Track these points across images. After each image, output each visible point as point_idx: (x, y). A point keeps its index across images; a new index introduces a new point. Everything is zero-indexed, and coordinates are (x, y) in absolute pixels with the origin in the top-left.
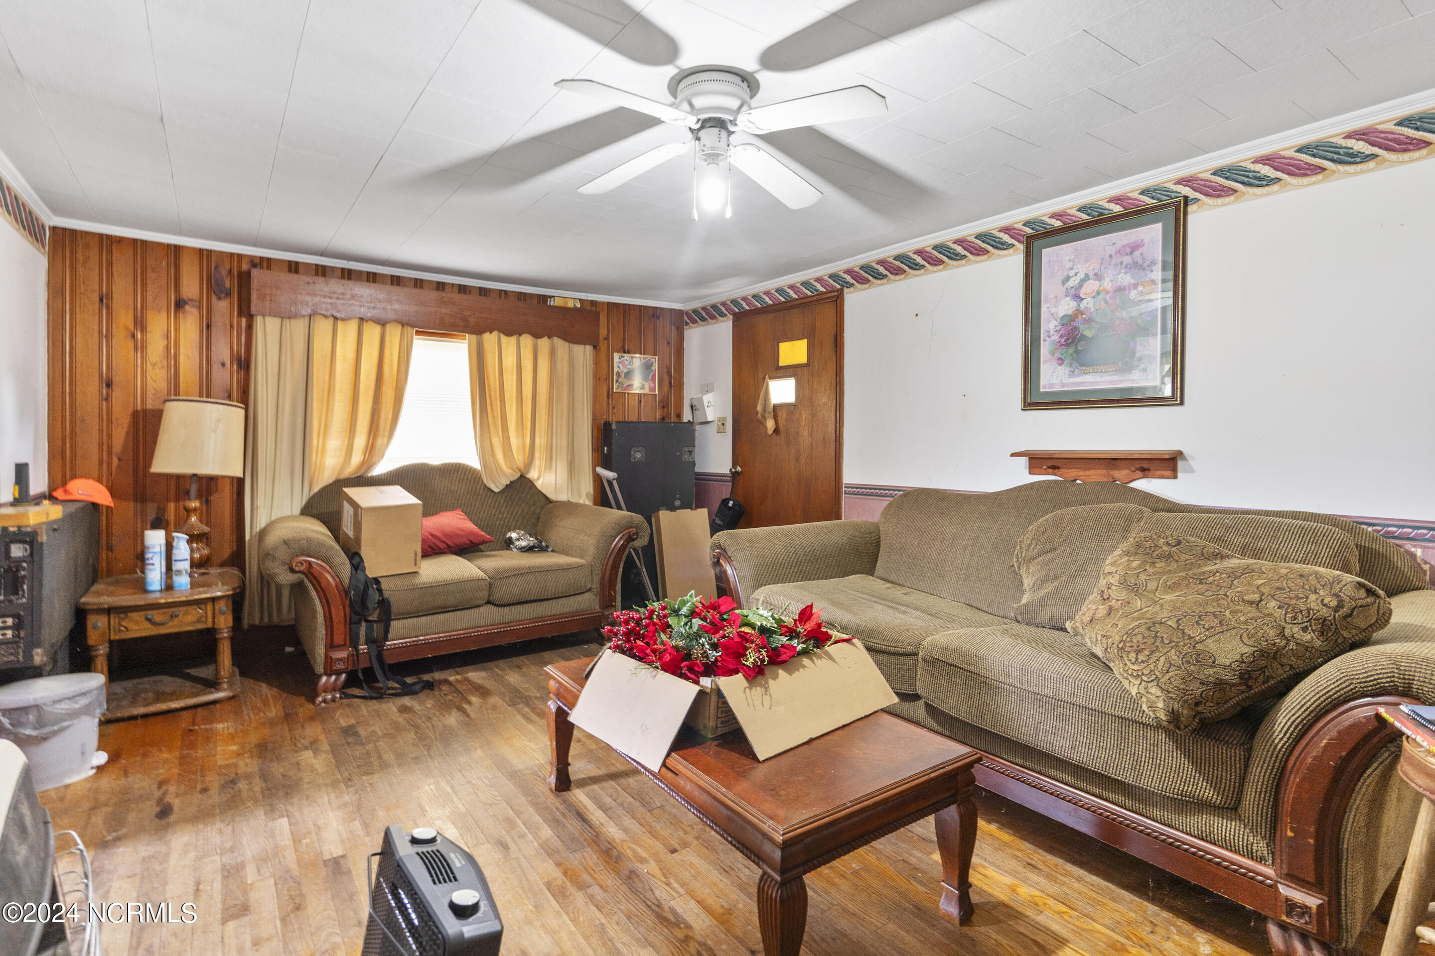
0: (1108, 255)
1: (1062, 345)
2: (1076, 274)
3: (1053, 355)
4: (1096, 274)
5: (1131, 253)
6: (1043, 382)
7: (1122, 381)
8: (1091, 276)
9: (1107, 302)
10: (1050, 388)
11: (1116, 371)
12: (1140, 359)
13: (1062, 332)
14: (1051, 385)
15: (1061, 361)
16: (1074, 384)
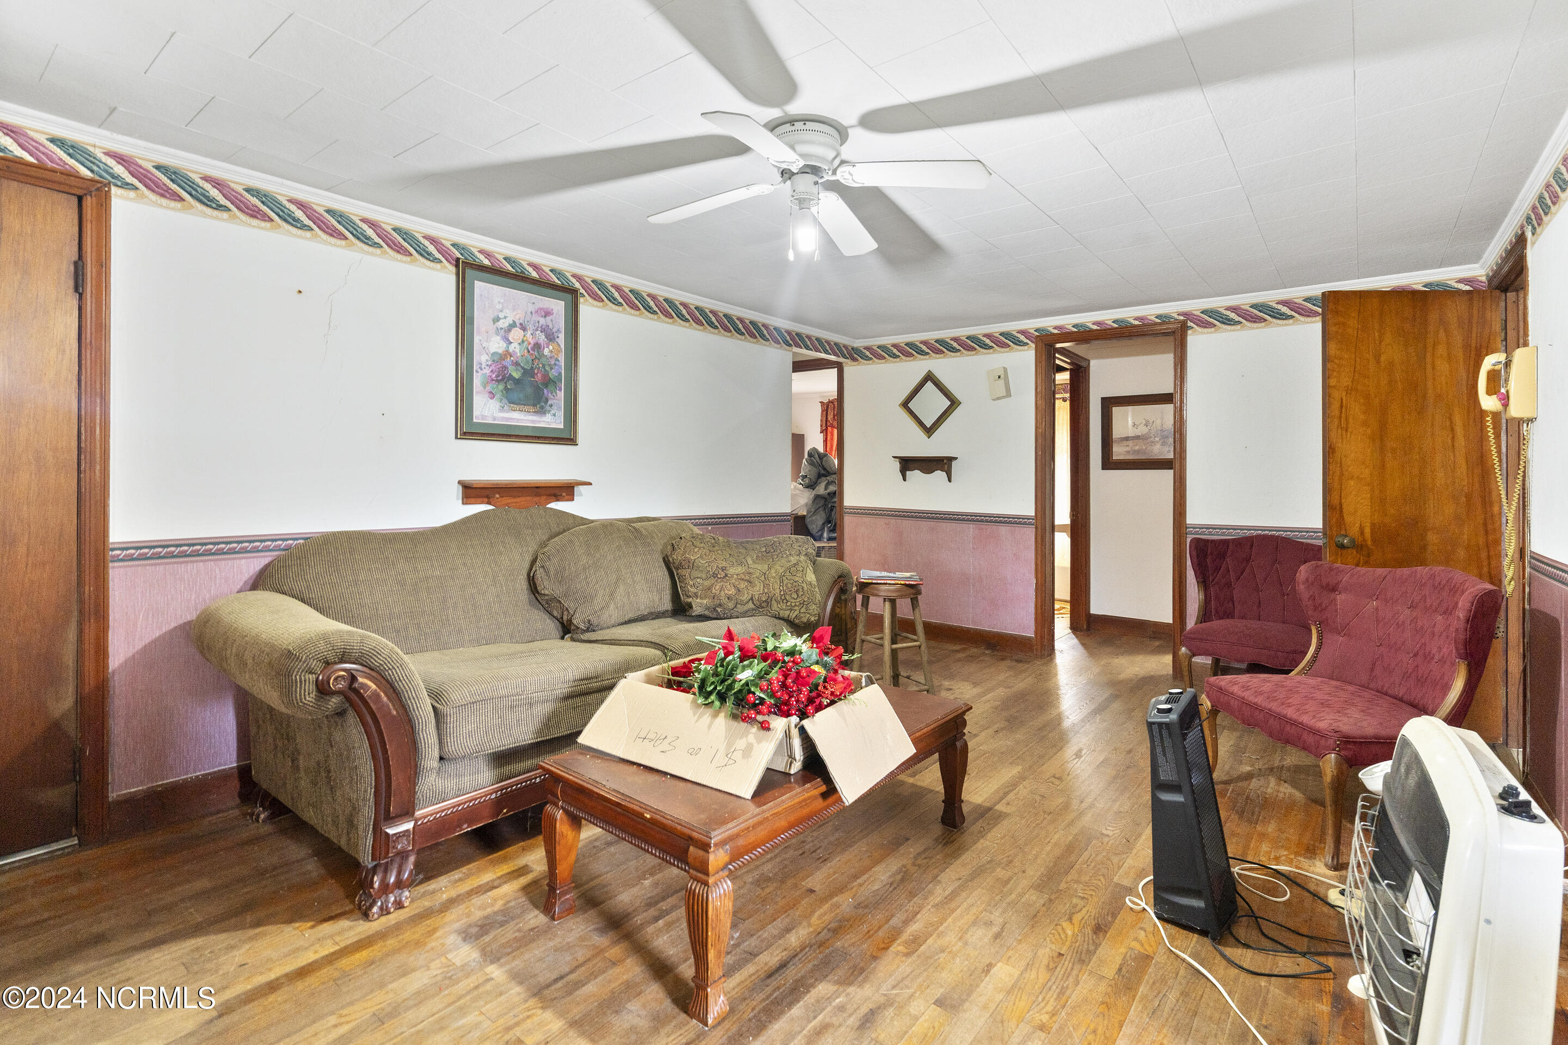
0: (529, 311)
1: (493, 380)
2: (505, 318)
3: (485, 388)
4: (521, 324)
5: (545, 316)
6: (476, 412)
7: (540, 422)
8: (518, 325)
9: (529, 352)
10: (482, 419)
11: (535, 412)
12: (551, 406)
13: (493, 367)
14: (484, 417)
15: (492, 395)
16: (503, 418)
